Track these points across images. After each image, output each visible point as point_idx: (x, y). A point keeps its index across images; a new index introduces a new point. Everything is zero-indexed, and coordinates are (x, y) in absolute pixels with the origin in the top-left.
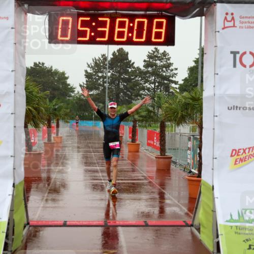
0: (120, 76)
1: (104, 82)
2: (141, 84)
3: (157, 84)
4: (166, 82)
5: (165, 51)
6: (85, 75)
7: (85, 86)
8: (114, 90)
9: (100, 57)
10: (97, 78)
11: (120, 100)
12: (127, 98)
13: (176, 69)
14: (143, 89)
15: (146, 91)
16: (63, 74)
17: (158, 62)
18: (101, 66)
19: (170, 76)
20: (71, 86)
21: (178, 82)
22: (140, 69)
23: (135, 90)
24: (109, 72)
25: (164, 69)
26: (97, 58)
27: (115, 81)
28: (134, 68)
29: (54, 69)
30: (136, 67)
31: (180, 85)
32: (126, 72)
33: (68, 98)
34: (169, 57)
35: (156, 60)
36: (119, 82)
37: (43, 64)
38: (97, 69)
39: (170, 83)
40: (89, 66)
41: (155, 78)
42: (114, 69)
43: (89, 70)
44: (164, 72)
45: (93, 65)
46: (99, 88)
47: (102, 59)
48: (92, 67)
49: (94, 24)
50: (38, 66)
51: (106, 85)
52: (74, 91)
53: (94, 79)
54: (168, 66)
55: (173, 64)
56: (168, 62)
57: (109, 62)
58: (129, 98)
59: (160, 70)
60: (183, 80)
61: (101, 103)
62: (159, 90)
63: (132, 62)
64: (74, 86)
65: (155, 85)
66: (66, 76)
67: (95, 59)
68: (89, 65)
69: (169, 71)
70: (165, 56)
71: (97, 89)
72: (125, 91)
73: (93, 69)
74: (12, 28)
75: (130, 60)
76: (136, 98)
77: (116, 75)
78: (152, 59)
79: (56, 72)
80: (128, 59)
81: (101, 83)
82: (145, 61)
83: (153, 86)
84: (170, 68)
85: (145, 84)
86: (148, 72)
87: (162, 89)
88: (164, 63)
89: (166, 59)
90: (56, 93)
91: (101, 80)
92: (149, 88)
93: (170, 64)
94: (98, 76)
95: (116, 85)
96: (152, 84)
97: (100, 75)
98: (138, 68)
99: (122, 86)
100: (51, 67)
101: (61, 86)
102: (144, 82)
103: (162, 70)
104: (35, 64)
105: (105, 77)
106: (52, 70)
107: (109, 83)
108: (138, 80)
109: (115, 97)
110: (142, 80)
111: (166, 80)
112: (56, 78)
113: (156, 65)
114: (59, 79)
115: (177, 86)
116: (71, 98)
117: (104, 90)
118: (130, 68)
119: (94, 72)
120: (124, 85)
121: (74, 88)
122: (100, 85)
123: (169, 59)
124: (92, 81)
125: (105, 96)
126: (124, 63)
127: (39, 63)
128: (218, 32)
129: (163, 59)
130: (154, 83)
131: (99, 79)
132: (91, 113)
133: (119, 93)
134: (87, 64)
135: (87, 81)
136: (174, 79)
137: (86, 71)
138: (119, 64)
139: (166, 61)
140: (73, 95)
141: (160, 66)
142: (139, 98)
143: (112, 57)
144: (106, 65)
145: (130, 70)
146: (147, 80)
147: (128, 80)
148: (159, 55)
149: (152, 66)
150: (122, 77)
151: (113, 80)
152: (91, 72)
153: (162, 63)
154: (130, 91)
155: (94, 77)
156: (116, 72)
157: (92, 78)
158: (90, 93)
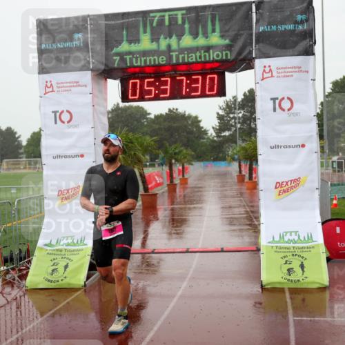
1: (236, 123)
6: (217, 117)
7: (218, 127)
8: (246, 130)
9: (231, 98)
16: (196, 117)
18: (232, 107)
20: (205, 128)
24: (241, 112)
26: (228, 100)
27: (247, 121)
29: (187, 114)
33: (202, 140)
36: (251, 122)
37: (177, 109)
38: (229, 111)
40: (220, 108)
42: (246, 109)
43: (221, 112)
45: (224, 106)
46: (232, 129)
47: (233, 100)
48: (223, 108)
52: (208, 133)
57: (239, 103)
61: (234, 143)
66: (199, 119)
71: (229, 130)
73: (224, 111)
77: (247, 115)
79: (190, 117)
81: (233, 124)
91: (233, 121)
94: (229, 117)
95: (247, 125)
97: (231, 116)
99: (254, 126)
104: (170, 110)
105: (237, 118)
107: (240, 123)
114: (193, 123)
116: (205, 140)
117: (235, 131)
119: (226, 114)
121: (208, 131)
122: (232, 126)
124: (224, 123)
131: (230, 120)
132: (224, 153)
134: (219, 106)
135: (219, 123)
137: (218, 114)
138: (250, 104)
140: (206, 137)
143: (243, 97)
150: (254, 116)
151: (245, 120)
152: (223, 113)
155: (225, 119)
156: (247, 112)
157: (223, 120)
158: (223, 134)
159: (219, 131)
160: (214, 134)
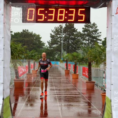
0: (69, 37)
1: (61, 40)
2: (81, 41)
3: (90, 41)
4: (95, 40)
5: (94, 23)
6: (50, 36)
7: (50, 42)
8: (66, 44)
9: (59, 26)
10: (57, 38)
11: (69, 50)
12: (73, 49)
13: (101, 33)
14: (82, 44)
15: (84, 45)
16: (39, 36)
17: (90, 29)
18: (59, 31)
19: (97, 37)
20: (43, 42)
21: (101, 40)
22: (81, 33)
23: (78, 44)
24: (64, 34)
25: (94, 33)
26: (57, 27)
27: (67, 39)
28: (77, 32)
30: (78, 32)
31: (103, 41)
32: (73, 35)
33: (41, 49)
34: (96, 26)
35: (89, 28)
36: (69, 40)
37: (28, 30)
38: (57, 33)
39: (97, 41)
41: (89, 38)
42: (66, 33)
43: (53, 34)
44: (94, 34)
45: (55, 31)
46: (58, 43)
47: (59, 27)
48: (54, 32)
49: (46, 12)
50: (25, 31)
51: (62, 42)
52: (45, 45)
53: (55, 38)
54: (96, 31)
55: (99, 30)
56: (96, 29)
57: (63, 29)
58: (74, 49)
59: (92, 33)
60: (104, 39)
61: (59, 51)
62: (91, 44)
63: (76, 29)
64: (44, 43)
65: (89, 41)
66: (40, 37)
67: (56, 27)
68: (52, 31)
69: (97, 34)
70: (94, 26)
72: (72, 45)
73: (55, 33)
74: (2, 15)
75: (75, 28)
76: (78, 49)
77: (67, 36)
78: (87, 27)
79: (35, 35)
80: (74, 27)
81: (59, 41)
82: (83, 28)
83: (88, 42)
84: (97, 32)
85: (83, 41)
86: (85, 34)
87: (93, 44)
88: (94, 29)
89: (95, 27)
90: (35, 46)
91: (59, 39)
92: (85, 43)
93: (97, 30)
94: (57, 37)
95: (67, 42)
96: (87, 41)
97: (59, 36)
98: (79, 32)
99: (71, 42)
100: (32, 32)
101: (37, 42)
102: (83, 40)
103: (93, 34)
105: (61, 37)
106: (32, 34)
107: (63, 40)
108: (80, 39)
109: (67, 48)
110: (81, 39)
111: (95, 39)
112: (35, 38)
113: (89, 30)
115: (101, 42)
116: (43, 49)
117: (61, 44)
118: (75, 32)
119: (55, 35)
120: (72, 42)
121: (45, 44)
123: (96, 27)
125: (61, 47)
126: (72, 30)
127: (26, 30)
128: (113, 16)
129: (93, 27)
130: (88, 40)
131: (58, 39)
132: (53, 57)
133: (69, 46)
134: (52, 30)
135: (51, 40)
136: (99, 38)
137: (51, 34)
138: (69, 30)
139: (95, 28)
140: (44, 47)
141: (91, 31)
142: (80, 48)
143: (65, 26)
144: (62, 31)
145: (75, 33)
146: (84, 39)
147: (74, 39)
148: (91, 25)
149: (87, 31)
150: (71, 37)
151: (66, 39)
152: (54, 34)
153: (92, 30)
154: (75, 45)
155: (55, 37)
156: (67, 35)
157: (54, 38)
158: (53, 46)
159: (51, 44)
160: (48, 46)
